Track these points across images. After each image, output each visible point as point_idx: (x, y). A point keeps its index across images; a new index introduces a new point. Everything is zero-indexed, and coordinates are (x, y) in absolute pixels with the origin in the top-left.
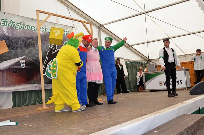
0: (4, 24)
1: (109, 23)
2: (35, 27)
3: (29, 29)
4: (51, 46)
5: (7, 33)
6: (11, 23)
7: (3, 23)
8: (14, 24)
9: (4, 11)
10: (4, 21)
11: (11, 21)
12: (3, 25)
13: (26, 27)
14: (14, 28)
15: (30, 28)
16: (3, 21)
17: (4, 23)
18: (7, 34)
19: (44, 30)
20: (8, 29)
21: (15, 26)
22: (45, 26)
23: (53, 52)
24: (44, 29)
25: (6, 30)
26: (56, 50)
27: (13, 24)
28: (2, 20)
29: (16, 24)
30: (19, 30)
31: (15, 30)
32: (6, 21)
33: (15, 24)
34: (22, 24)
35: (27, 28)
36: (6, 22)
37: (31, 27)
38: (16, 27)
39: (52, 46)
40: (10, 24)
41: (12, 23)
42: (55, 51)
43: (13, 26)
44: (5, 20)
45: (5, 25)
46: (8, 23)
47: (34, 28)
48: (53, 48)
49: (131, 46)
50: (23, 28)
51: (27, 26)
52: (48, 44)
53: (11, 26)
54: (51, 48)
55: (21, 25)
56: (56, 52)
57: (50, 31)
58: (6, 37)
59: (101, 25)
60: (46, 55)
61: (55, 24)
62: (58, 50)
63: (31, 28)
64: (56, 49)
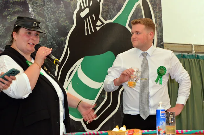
4: (81, 10)
23: (88, 29)
26: (99, 23)
39: (87, 11)
42: (95, 26)
48: (87, 16)
52: (72, 3)
54: (83, 14)
56: (98, 29)
60: (62, 39)
62: (106, 22)
64: (97, 18)
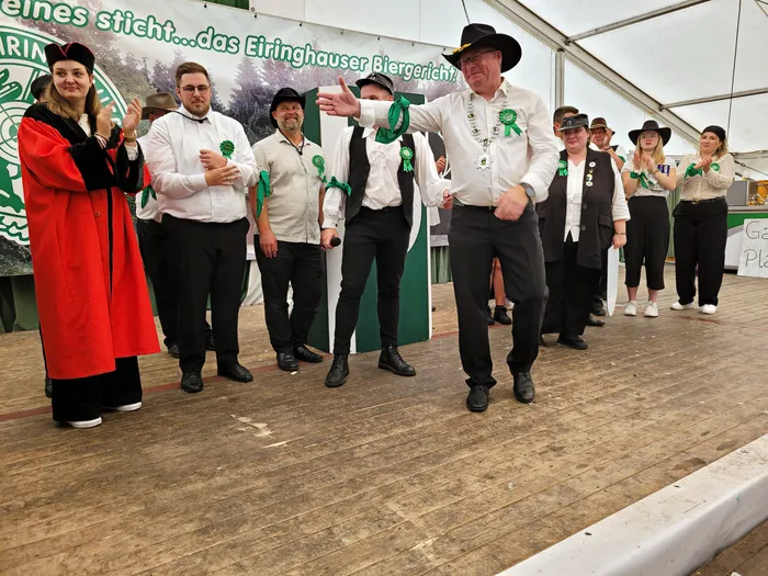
0: (256, 50)
1: (597, 31)
2: (350, 59)
3: (333, 65)
5: (265, 80)
6: (277, 47)
7: (252, 50)
8: (287, 52)
9: (253, 9)
10: (256, 40)
11: (278, 42)
12: (254, 53)
13: (322, 59)
14: (288, 65)
15: (334, 62)
16: (253, 43)
17: (254, 47)
18: (265, 84)
19: (378, 67)
20: (268, 66)
21: (289, 58)
22: (382, 52)
24: (379, 64)
25: (263, 71)
27: (284, 49)
28: (250, 40)
29: (293, 51)
30: (301, 70)
31: (291, 69)
32: (262, 40)
33: (290, 51)
34: (311, 50)
35: (325, 63)
36: (261, 45)
37: (337, 57)
38: (292, 60)
40: (274, 49)
41: (281, 46)
43: (282, 57)
44: (259, 39)
45: (260, 54)
46: (268, 47)
47: (348, 62)
49: (667, 109)
50: (313, 62)
51: (326, 56)
53: (276, 56)
55: (308, 53)
57: (396, 67)
58: (264, 94)
59: (567, 38)
61: (413, 43)
63: (340, 62)
